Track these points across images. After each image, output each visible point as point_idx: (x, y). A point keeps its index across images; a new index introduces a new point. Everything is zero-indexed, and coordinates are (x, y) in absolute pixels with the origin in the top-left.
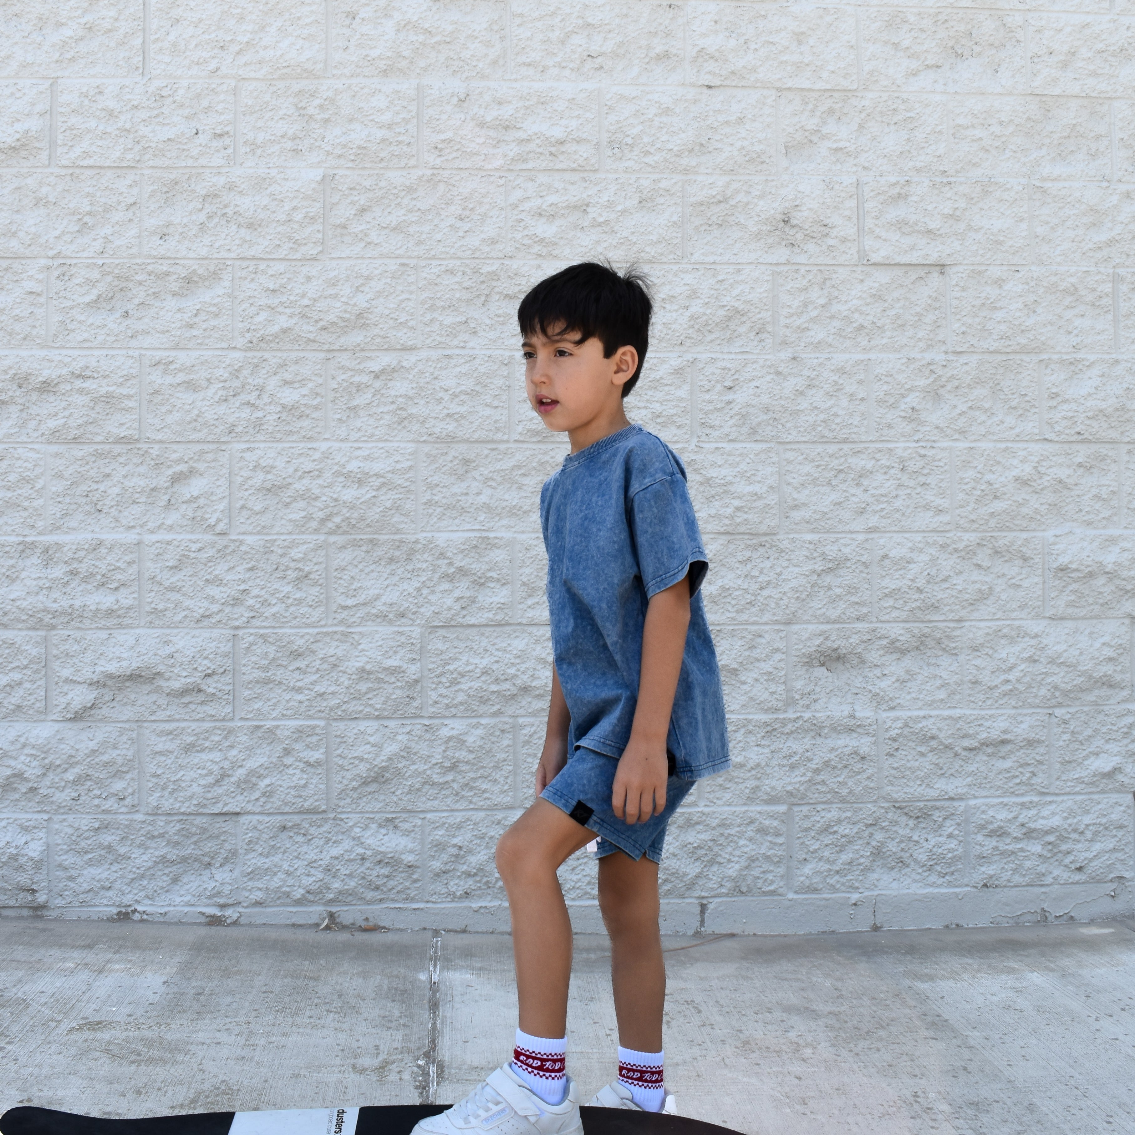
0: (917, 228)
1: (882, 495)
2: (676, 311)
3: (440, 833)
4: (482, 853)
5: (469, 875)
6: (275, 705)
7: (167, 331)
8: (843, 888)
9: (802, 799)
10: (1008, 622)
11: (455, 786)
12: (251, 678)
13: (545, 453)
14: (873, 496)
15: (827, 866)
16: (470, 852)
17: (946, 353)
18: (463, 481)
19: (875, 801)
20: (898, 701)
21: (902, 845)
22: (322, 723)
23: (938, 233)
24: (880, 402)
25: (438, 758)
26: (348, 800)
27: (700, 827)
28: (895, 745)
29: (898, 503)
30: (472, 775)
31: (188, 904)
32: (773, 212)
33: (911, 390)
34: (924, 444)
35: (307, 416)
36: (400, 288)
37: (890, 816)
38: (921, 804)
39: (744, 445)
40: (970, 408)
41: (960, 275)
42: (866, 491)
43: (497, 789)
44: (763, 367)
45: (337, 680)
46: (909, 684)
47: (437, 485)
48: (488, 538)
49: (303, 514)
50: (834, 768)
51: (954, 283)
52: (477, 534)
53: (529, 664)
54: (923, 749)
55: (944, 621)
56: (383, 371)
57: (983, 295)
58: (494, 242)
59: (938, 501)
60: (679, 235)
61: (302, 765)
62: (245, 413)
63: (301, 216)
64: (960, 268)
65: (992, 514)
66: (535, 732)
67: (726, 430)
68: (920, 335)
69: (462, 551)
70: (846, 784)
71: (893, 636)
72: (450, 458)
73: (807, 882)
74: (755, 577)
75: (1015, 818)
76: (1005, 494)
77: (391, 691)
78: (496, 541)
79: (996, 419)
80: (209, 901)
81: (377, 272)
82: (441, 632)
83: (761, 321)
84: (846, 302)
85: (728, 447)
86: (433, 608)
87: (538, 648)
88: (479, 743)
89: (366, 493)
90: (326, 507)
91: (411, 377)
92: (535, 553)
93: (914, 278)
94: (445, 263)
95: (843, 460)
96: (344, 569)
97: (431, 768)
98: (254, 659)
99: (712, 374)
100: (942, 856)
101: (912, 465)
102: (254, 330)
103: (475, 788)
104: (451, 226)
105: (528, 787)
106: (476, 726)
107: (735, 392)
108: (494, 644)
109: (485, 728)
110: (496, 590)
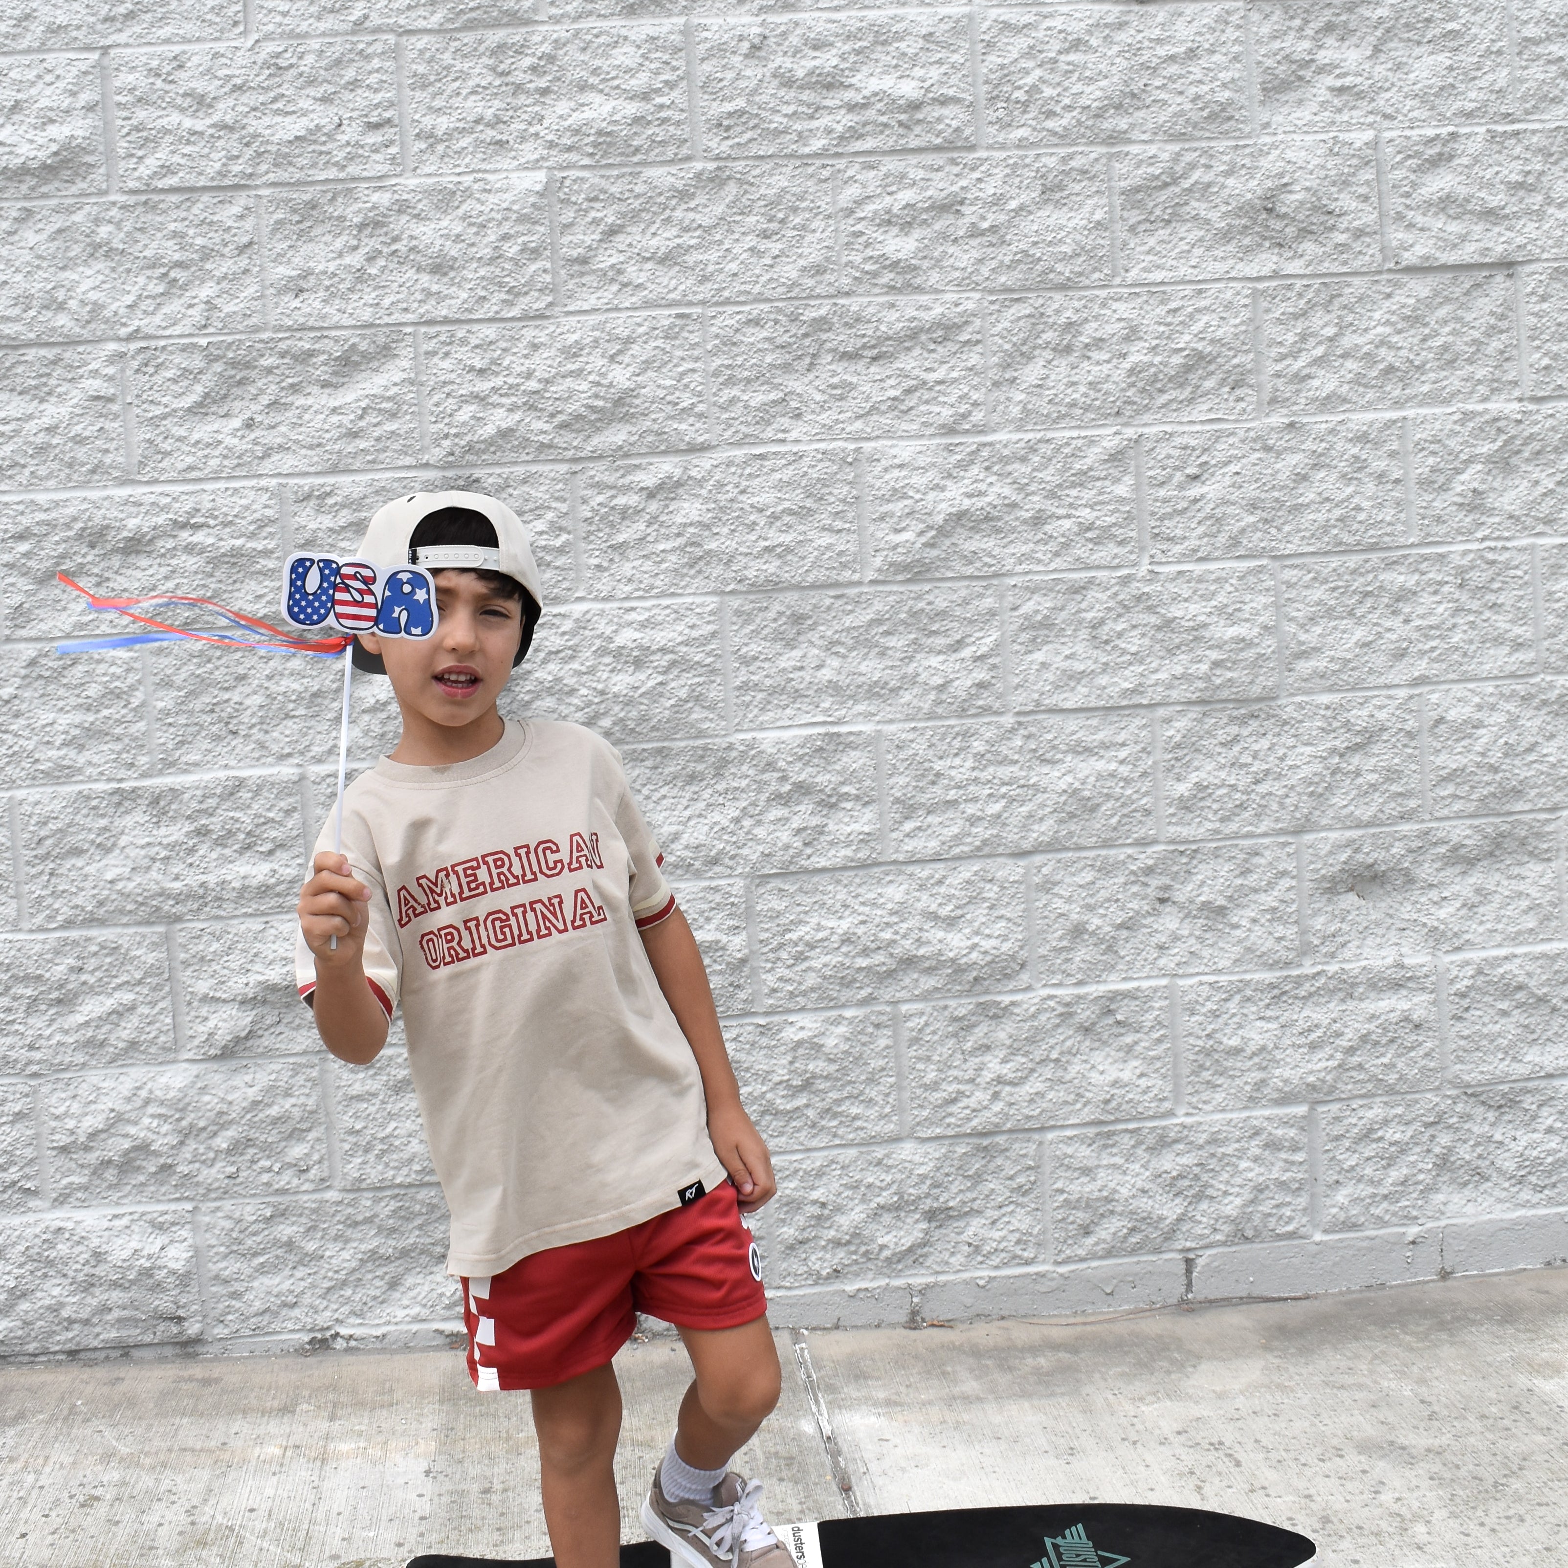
0: (1469, 207)
1: (1431, 627)
2: (1108, 362)
3: (792, 1185)
4: (857, 1209)
5: (837, 1243)
7: (319, 445)
8: (1395, 1220)
9: (1330, 1093)
11: (811, 1113)
13: (919, 598)
14: (1418, 628)
15: (1371, 1190)
16: (839, 1209)
17: (1520, 400)
18: (793, 648)
19: (1438, 1089)
21: (1479, 1150)
23: (1502, 213)
24: (1425, 484)
25: (783, 1073)
27: (1179, 1147)
28: (1465, 1003)
29: (1457, 638)
30: (834, 1095)
31: (417, 1319)
32: (1249, 196)
33: (1469, 462)
34: (1492, 544)
35: (548, 565)
36: (679, 353)
37: (1459, 1108)
38: (1505, 1088)
39: (1221, 564)
40: (1559, 483)
41: (1537, 277)
42: (1407, 621)
43: (873, 1113)
44: (1243, 441)
46: (1481, 910)
47: (755, 658)
48: (839, 735)
50: (1376, 1043)
51: (1529, 290)
52: (822, 730)
53: (914, 922)
54: (1504, 1005)
55: (1531, 811)
56: (660, 487)
58: (819, 270)
59: (1518, 630)
60: (1106, 242)
63: (516, 248)
64: (1538, 267)
66: (927, 1024)
67: (1193, 543)
68: (1480, 374)
69: (800, 758)
70: (1394, 1066)
71: (1455, 839)
72: (772, 614)
73: (1342, 1216)
74: (1246, 765)
78: (851, 738)
80: (448, 1313)
81: (641, 330)
82: (775, 883)
83: (1238, 370)
84: (1366, 330)
85: (1198, 568)
86: (760, 848)
87: (925, 896)
88: (844, 1047)
89: (648, 679)
90: (589, 704)
91: (704, 492)
92: (911, 752)
93: (1466, 286)
94: (746, 308)
95: (1370, 577)
97: (772, 1089)
99: (1169, 456)
100: (1538, 1162)
101: (1476, 577)
102: (456, 435)
103: (841, 1114)
104: (752, 249)
105: (921, 1106)
106: (837, 1022)
107: (1203, 484)
108: (857, 896)
109: (850, 1023)
110: (855, 814)
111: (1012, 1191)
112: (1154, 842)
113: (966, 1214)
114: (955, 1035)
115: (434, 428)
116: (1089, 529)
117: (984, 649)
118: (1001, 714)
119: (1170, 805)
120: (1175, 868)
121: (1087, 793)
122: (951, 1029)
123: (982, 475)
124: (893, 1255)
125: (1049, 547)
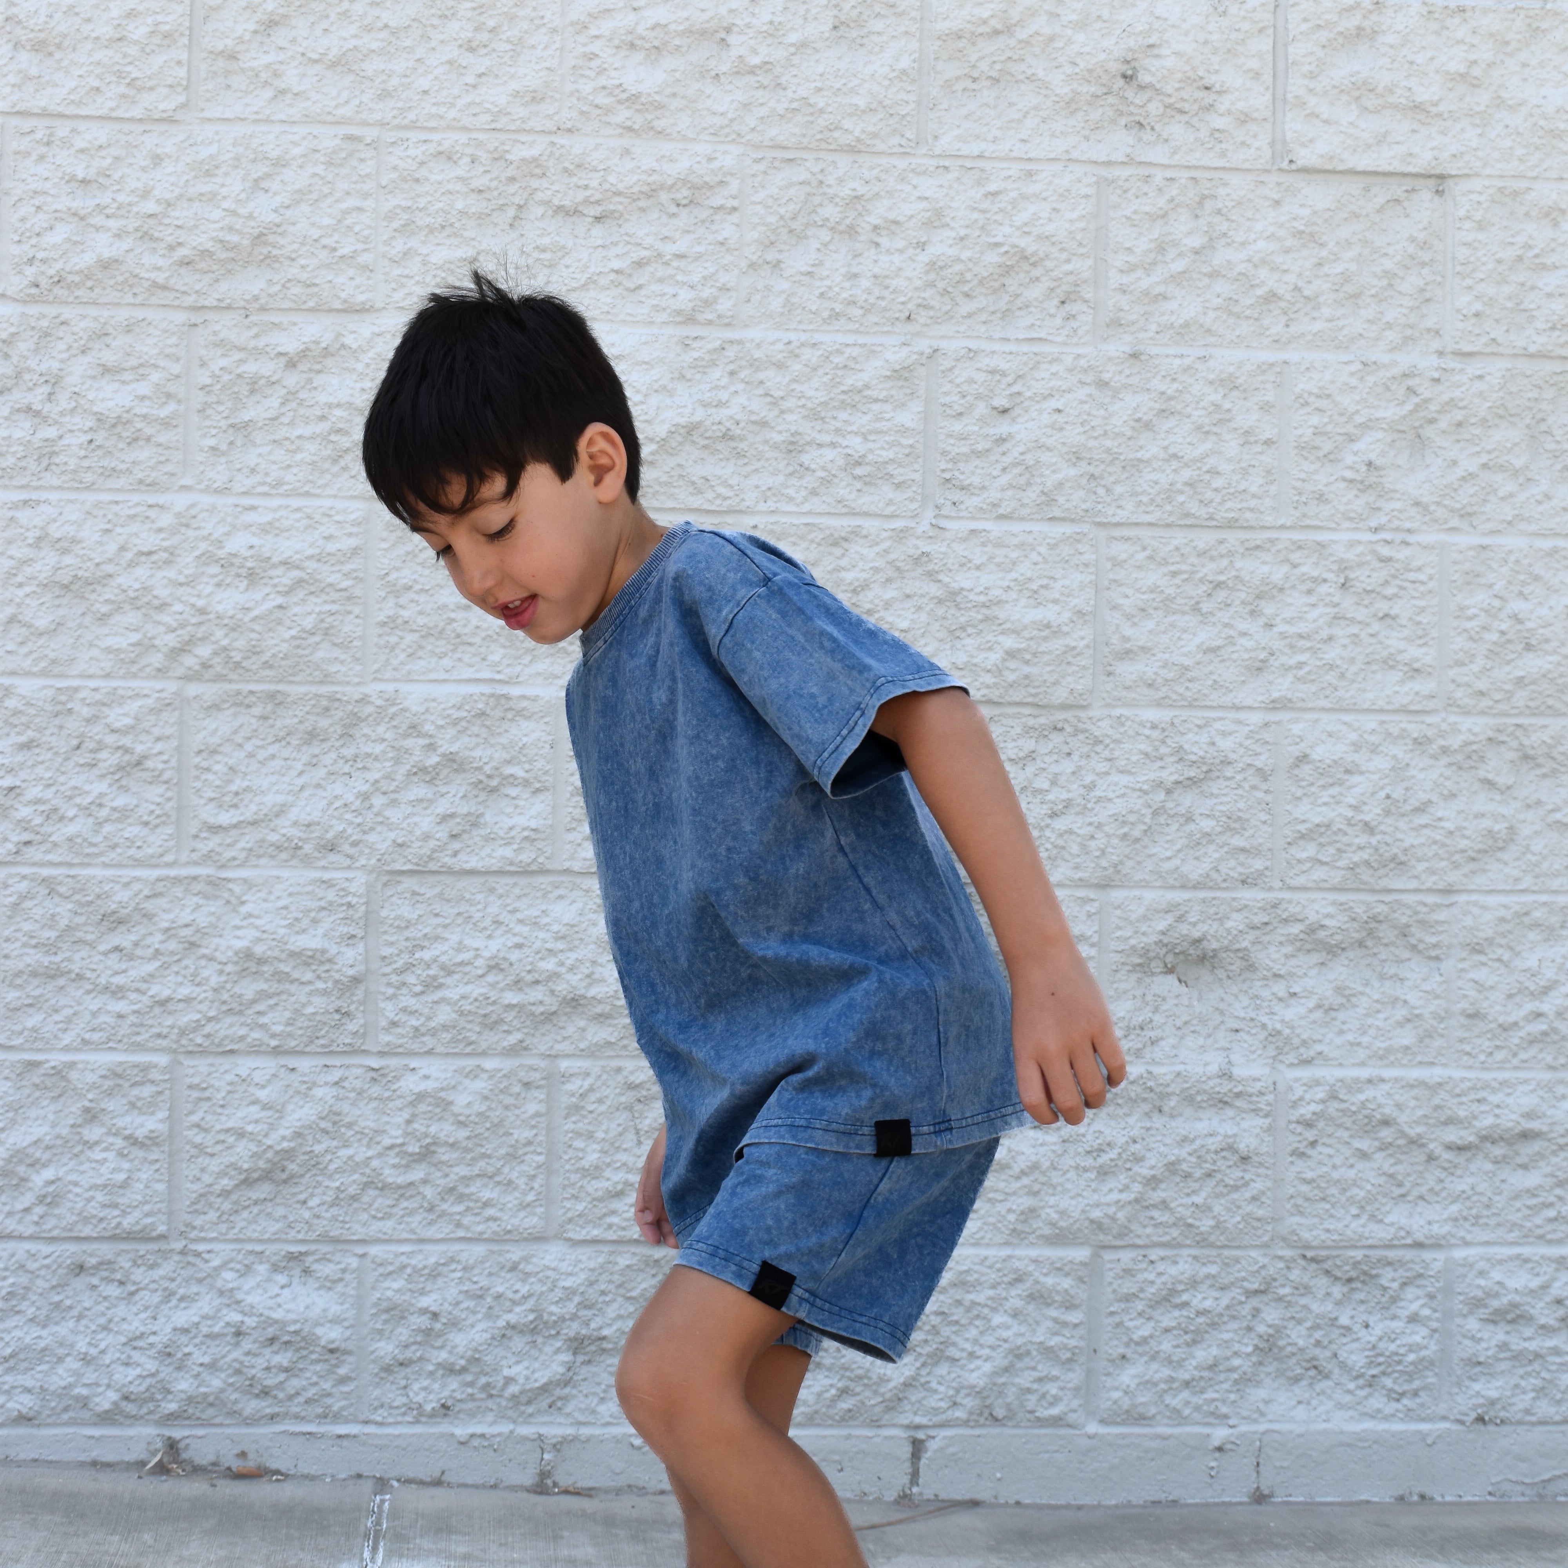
0: (1392, 99)
1: (1301, 636)
2: (901, 251)
3: (395, 1285)
4: (479, 1327)
5: (450, 1370)
6: (68, 1021)
8: (1197, 1416)
9: (1120, 1236)
10: (1544, 898)
11: (429, 1192)
12: (21, 966)
14: (1283, 636)
15: (1166, 1372)
16: (454, 1324)
17: (1441, 354)
19: (1266, 1246)
20: (1318, 1048)
21: (1318, 1335)
22: (163, 1060)
23: (1434, 110)
24: (1304, 448)
25: (394, 1135)
26: (212, 1216)
28: (1310, 1135)
29: (1332, 653)
30: (462, 1170)
32: (1102, 56)
33: (1366, 426)
34: (1388, 536)
35: (148, 440)
36: (344, 185)
37: (1295, 1274)
38: (1358, 1254)
39: (1028, 526)
40: (1485, 466)
41: (1474, 197)
42: (1269, 626)
43: (511, 1200)
44: (1070, 370)
45: (195, 975)
46: (1341, 1015)
47: (409, 588)
48: (507, 697)
49: (135, 637)
50: (1187, 1176)
51: (1462, 212)
52: (487, 689)
54: (1364, 1144)
55: (1416, 891)
56: (304, 354)
57: (1520, 239)
58: (535, 98)
59: (1413, 652)
60: (912, 97)
61: (119, 1142)
62: (22, 429)
63: (143, 30)
64: (1477, 184)
65: (1520, 682)
66: (591, 1089)
67: (993, 495)
68: (1390, 315)
69: (455, 723)
70: (1210, 1209)
71: (1313, 917)
73: (1126, 1403)
74: (1041, 791)
75: (1545, 1287)
76: (1547, 641)
77: (303, 999)
78: (524, 704)
79: (1535, 491)
81: (296, 151)
82: (409, 883)
83: (1072, 278)
84: (1243, 244)
85: (996, 529)
86: (392, 835)
88: (479, 1107)
89: (263, 600)
90: (182, 625)
91: (360, 367)
93: (1381, 200)
94: (436, 137)
95: (1225, 562)
96: (214, 752)
97: (380, 1155)
98: (27, 927)
99: (970, 381)
100: (1396, 1359)
101: (1363, 578)
102: (43, 261)
103: (469, 1196)
104: (450, 62)
105: (575, 1197)
106: (474, 1074)
107: (1013, 420)
108: (515, 911)
109: (491, 1078)
110: (521, 803)
114: (630, 1108)
115: (16, 250)
116: (858, 464)
122: (623, 1099)
123: (725, 381)
124: (522, 1392)
125: (804, 482)
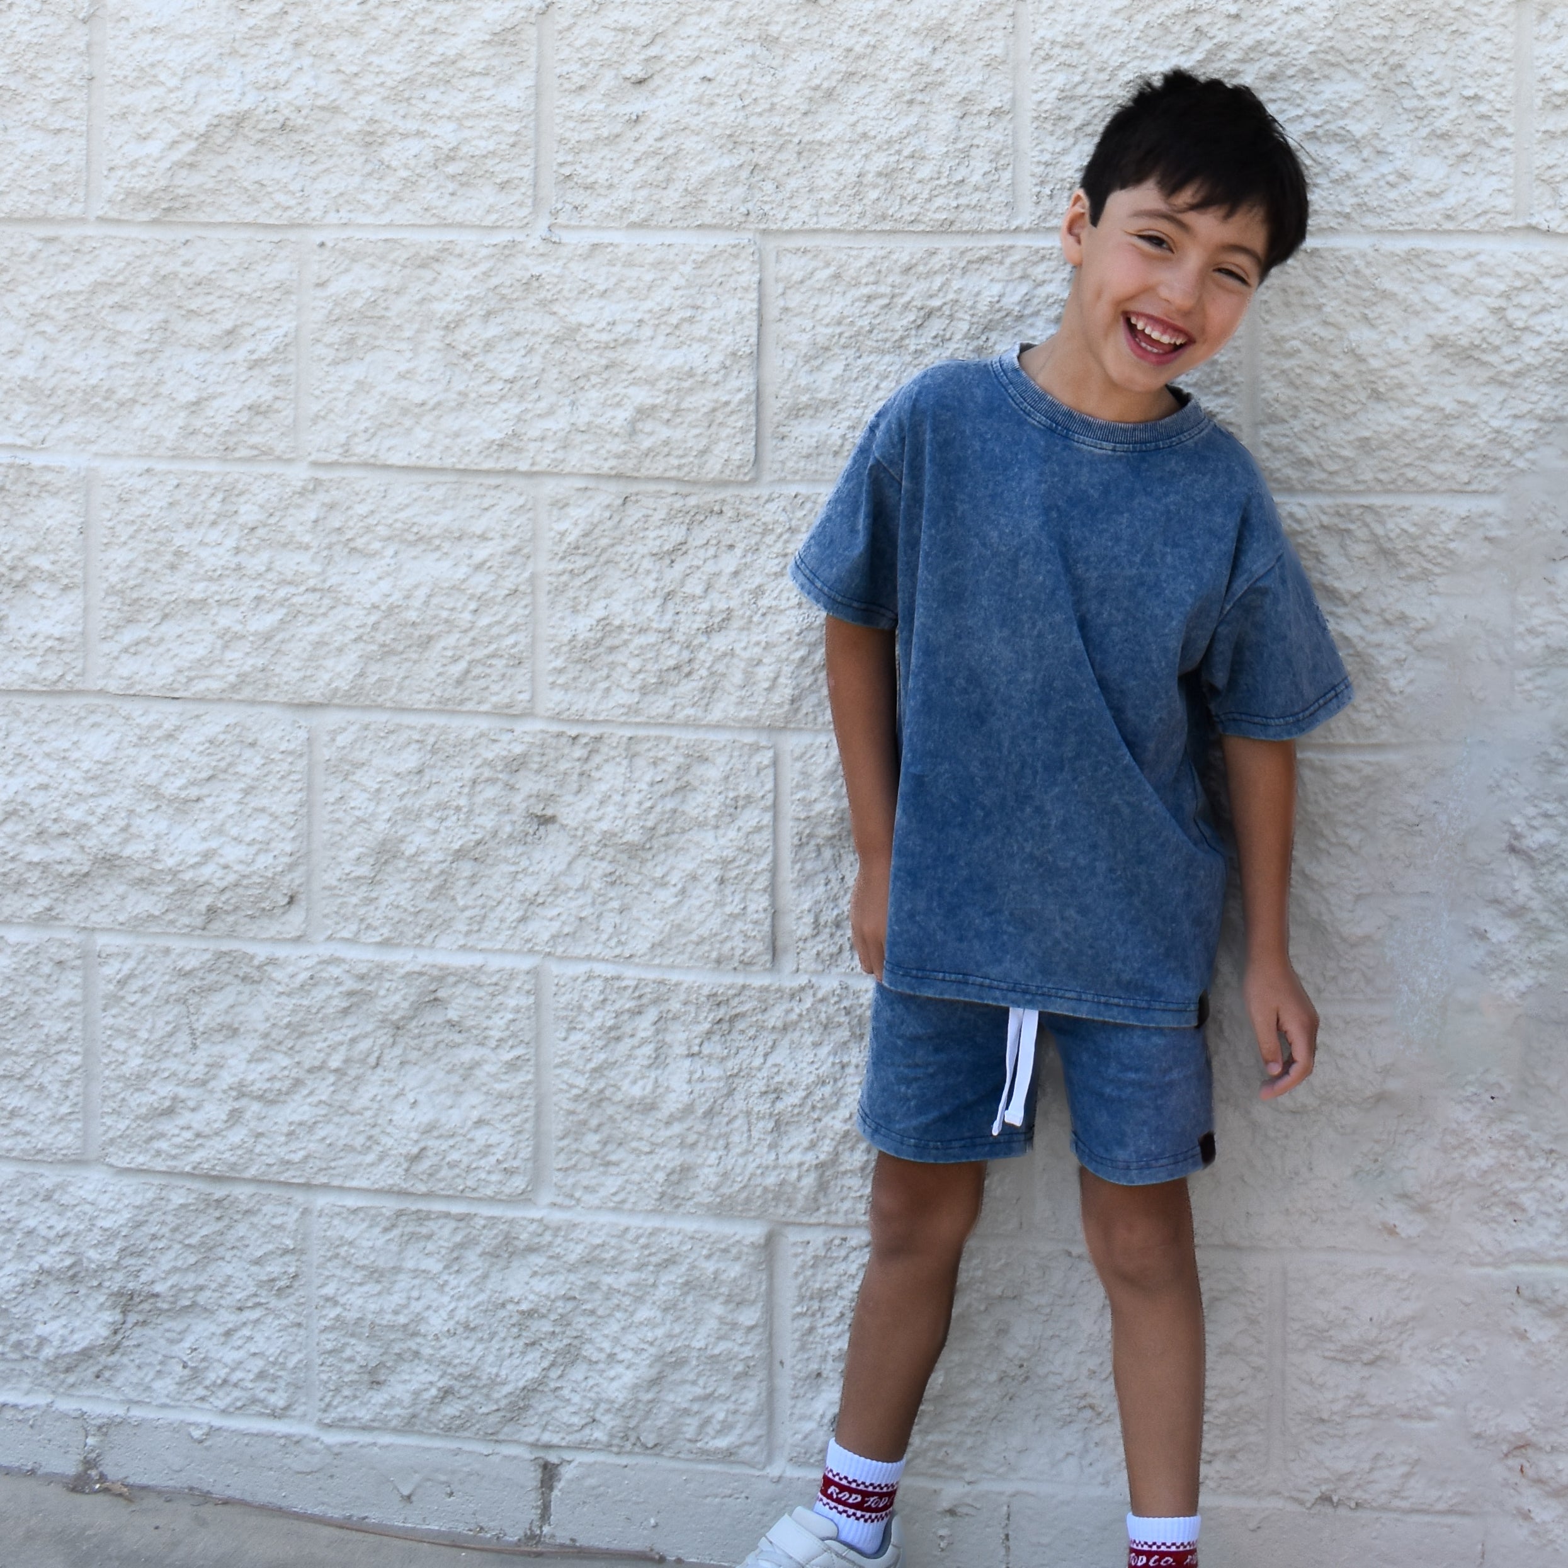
13: (171, 252)
27: (537, 1260)
39: (669, 237)
43: (44, 1109)
44: (726, 23)
48: (29, 468)
52: (7, 457)
53: (121, 798)
66: (131, 976)
67: (623, 195)
74: (693, 598)
76: (1401, 386)
78: (49, 477)
79: (1386, 168)
85: (623, 240)
87: (145, 756)
92: (140, 510)
99: (593, 43)
105: (117, 1112)
107: (653, 92)
108: (40, 742)
109: (15, 953)
110: (48, 603)
111: (260, 1284)
112: (528, 714)
113: (186, 1309)
114: (180, 1000)
116: (450, 159)
117: (264, 349)
118: (289, 461)
119: (556, 652)
120: (563, 766)
121: (412, 615)
122: (173, 989)
123: (288, 54)
124: (58, 1357)
125: (384, 185)
